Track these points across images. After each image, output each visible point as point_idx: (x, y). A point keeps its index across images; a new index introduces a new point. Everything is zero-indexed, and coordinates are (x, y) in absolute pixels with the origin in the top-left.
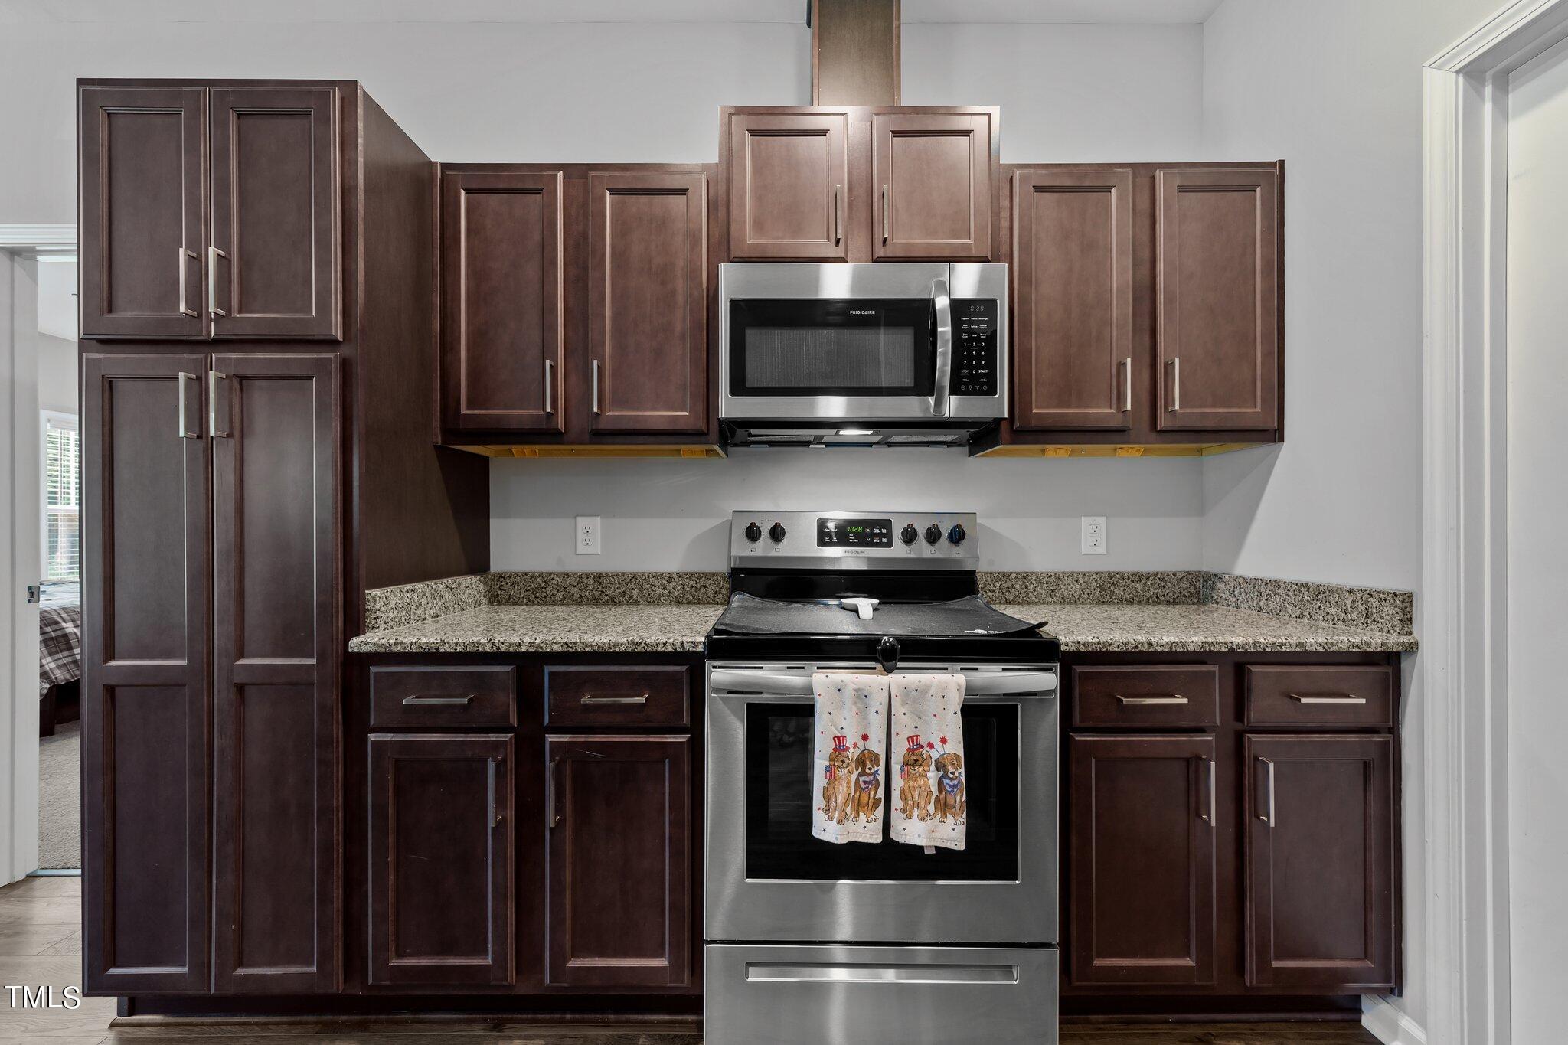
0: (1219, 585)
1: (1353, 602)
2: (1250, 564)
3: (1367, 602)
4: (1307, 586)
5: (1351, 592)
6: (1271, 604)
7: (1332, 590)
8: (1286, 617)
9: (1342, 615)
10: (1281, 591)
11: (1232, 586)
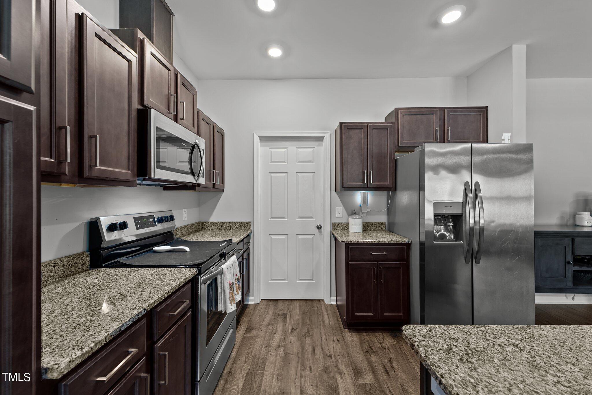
0: (207, 225)
1: (242, 225)
2: (213, 219)
3: (245, 224)
4: (232, 223)
5: (241, 223)
6: (222, 227)
7: (237, 223)
8: (227, 230)
9: (240, 228)
10: (225, 224)
11: (211, 224)
